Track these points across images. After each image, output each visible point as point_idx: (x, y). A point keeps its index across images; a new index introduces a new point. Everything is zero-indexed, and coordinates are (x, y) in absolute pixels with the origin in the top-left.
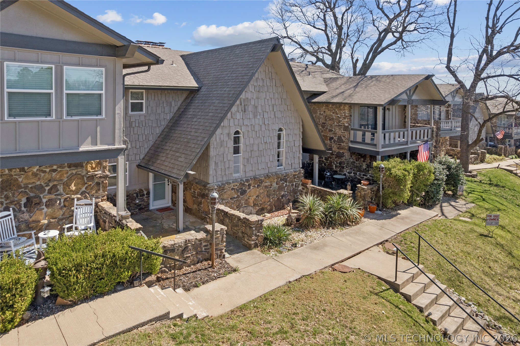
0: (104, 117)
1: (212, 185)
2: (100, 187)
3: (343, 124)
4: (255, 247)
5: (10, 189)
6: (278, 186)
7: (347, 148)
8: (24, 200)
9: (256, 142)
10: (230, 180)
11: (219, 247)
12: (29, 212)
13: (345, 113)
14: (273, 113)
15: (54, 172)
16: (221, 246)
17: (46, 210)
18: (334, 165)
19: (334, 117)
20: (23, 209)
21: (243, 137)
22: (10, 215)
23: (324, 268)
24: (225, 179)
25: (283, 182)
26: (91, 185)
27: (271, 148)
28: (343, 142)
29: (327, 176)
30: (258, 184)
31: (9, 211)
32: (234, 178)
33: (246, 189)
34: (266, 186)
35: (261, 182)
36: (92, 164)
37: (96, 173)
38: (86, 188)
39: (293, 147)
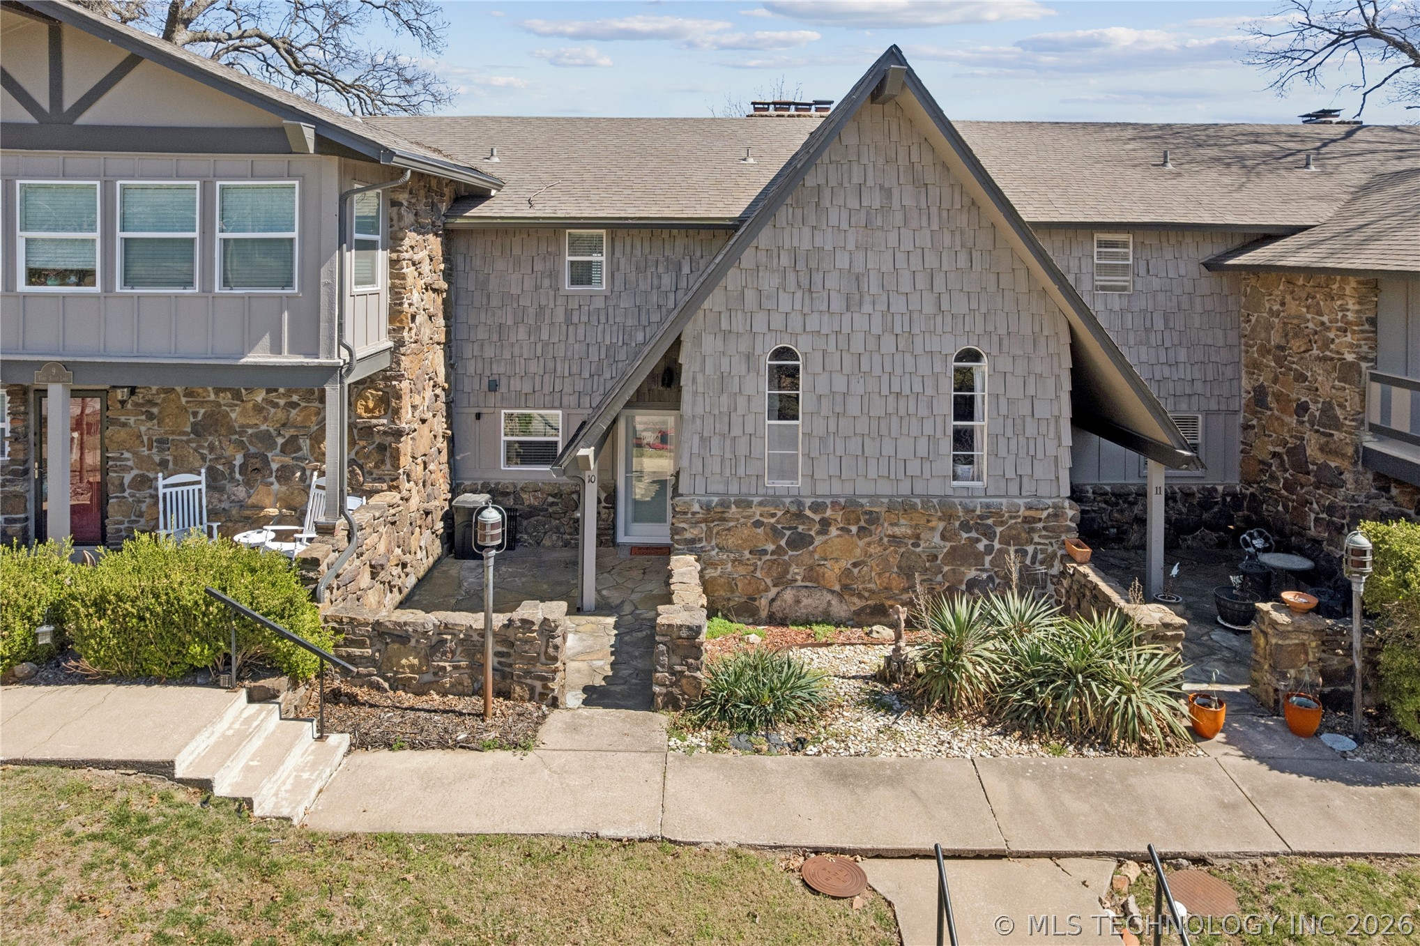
0: (296, 291)
1: (688, 499)
2: (385, 455)
3: (1338, 353)
4: (665, 706)
5: (216, 431)
6: (948, 544)
7: (1350, 451)
8: (238, 460)
9: (858, 388)
10: (753, 495)
11: (537, 669)
12: (248, 484)
13: (1343, 309)
14: (929, 298)
15: (294, 408)
16: (544, 668)
17: (276, 486)
18: (1313, 516)
19: (1311, 325)
20: (237, 476)
21: (805, 368)
22: (199, 483)
23: (771, 847)
24: (734, 489)
25: (974, 534)
26: (365, 447)
27: (923, 411)
28: (1338, 426)
29: (1251, 550)
30: (862, 523)
31: (199, 474)
32: (771, 492)
33: (812, 533)
34: (894, 536)
35: (873, 519)
36: (366, 399)
37: (374, 421)
38: (357, 453)
39: (1028, 419)
